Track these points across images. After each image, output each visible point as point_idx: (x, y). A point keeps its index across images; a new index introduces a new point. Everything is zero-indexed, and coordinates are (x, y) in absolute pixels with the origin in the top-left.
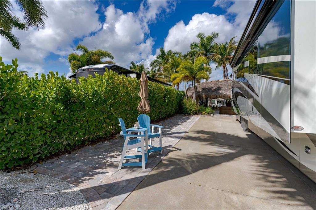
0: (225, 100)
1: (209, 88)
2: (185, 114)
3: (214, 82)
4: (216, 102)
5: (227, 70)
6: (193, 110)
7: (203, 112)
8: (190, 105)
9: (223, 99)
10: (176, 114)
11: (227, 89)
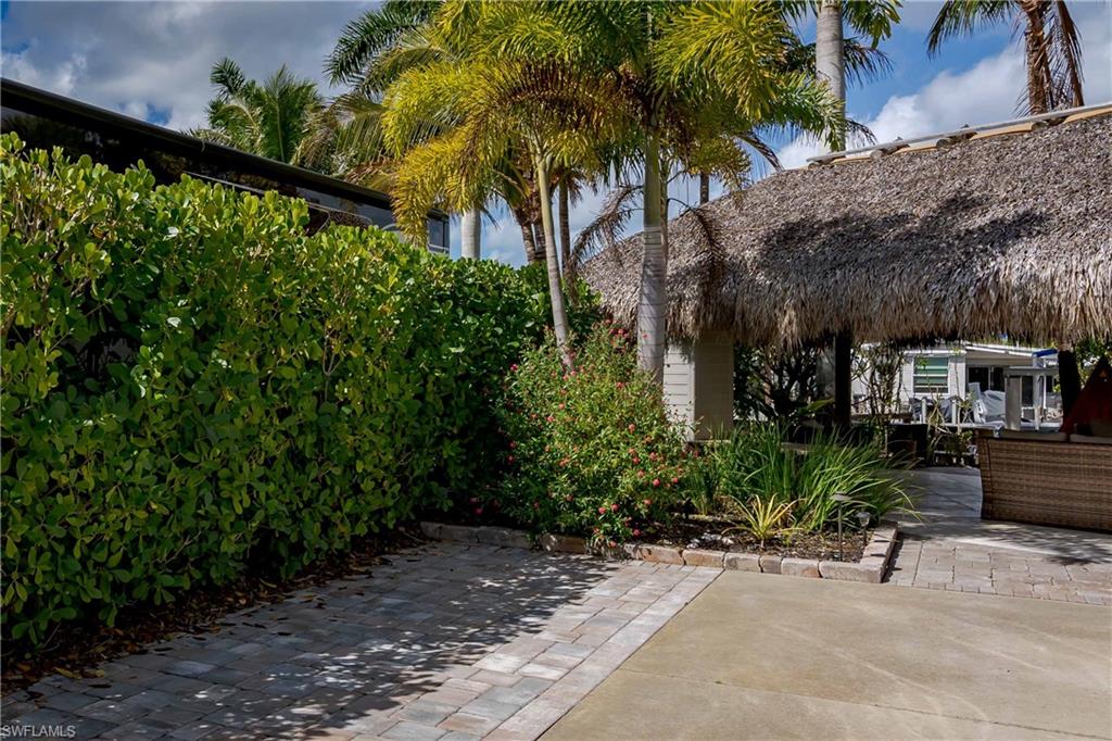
0: (1052, 361)
1: (846, 219)
2: (533, 528)
3: (918, 154)
4: (956, 376)
5: (1068, 27)
6: (626, 481)
7: (765, 519)
8: (585, 423)
9: (1025, 352)
10: (431, 527)
11: (1086, 216)
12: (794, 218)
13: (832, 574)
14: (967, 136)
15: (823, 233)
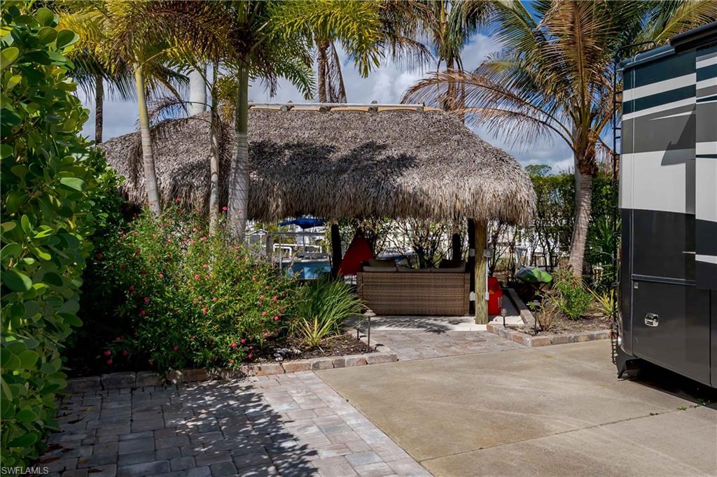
7: (314, 334)
12: (257, 139)
13: (373, 361)
14: (331, 108)
15: (287, 152)
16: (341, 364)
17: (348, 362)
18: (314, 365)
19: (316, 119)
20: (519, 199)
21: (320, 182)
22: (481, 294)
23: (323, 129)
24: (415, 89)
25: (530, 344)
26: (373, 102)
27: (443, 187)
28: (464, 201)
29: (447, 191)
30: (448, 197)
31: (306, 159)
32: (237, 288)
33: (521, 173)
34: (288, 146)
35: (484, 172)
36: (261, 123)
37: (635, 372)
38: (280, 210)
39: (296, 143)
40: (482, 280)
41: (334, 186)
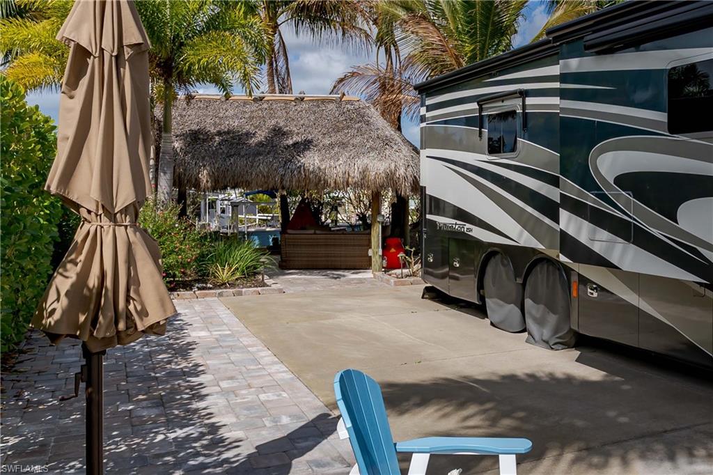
6: (171, 261)
7: (224, 274)
11: (332, 145)
12: (194, 127)
13: (264, 292)
14: (264, 98)
15: (217, 138)
16: (240, 294)
17: (245, 292)
18: (219, 294)
19: (248, 108)
20: (398, 176)
21: (241, 163)
22: (375, 250)
23: (251, 118)
24: (341, 80)
25: (393, 284)
26: (300, 93)
27: (338, 167)
28: (353, 178)
29: (341, 170)
30: (341, 175)
31: (232, 144)
32: (161, 240)
33: (401, 156)
34: (219, 133)
35: (372, 154)
36: (200, 113)
37: (433, 295)
38: (209, 184)
39: (226, 130)
40: (376, 240)
41: (252, 166)
